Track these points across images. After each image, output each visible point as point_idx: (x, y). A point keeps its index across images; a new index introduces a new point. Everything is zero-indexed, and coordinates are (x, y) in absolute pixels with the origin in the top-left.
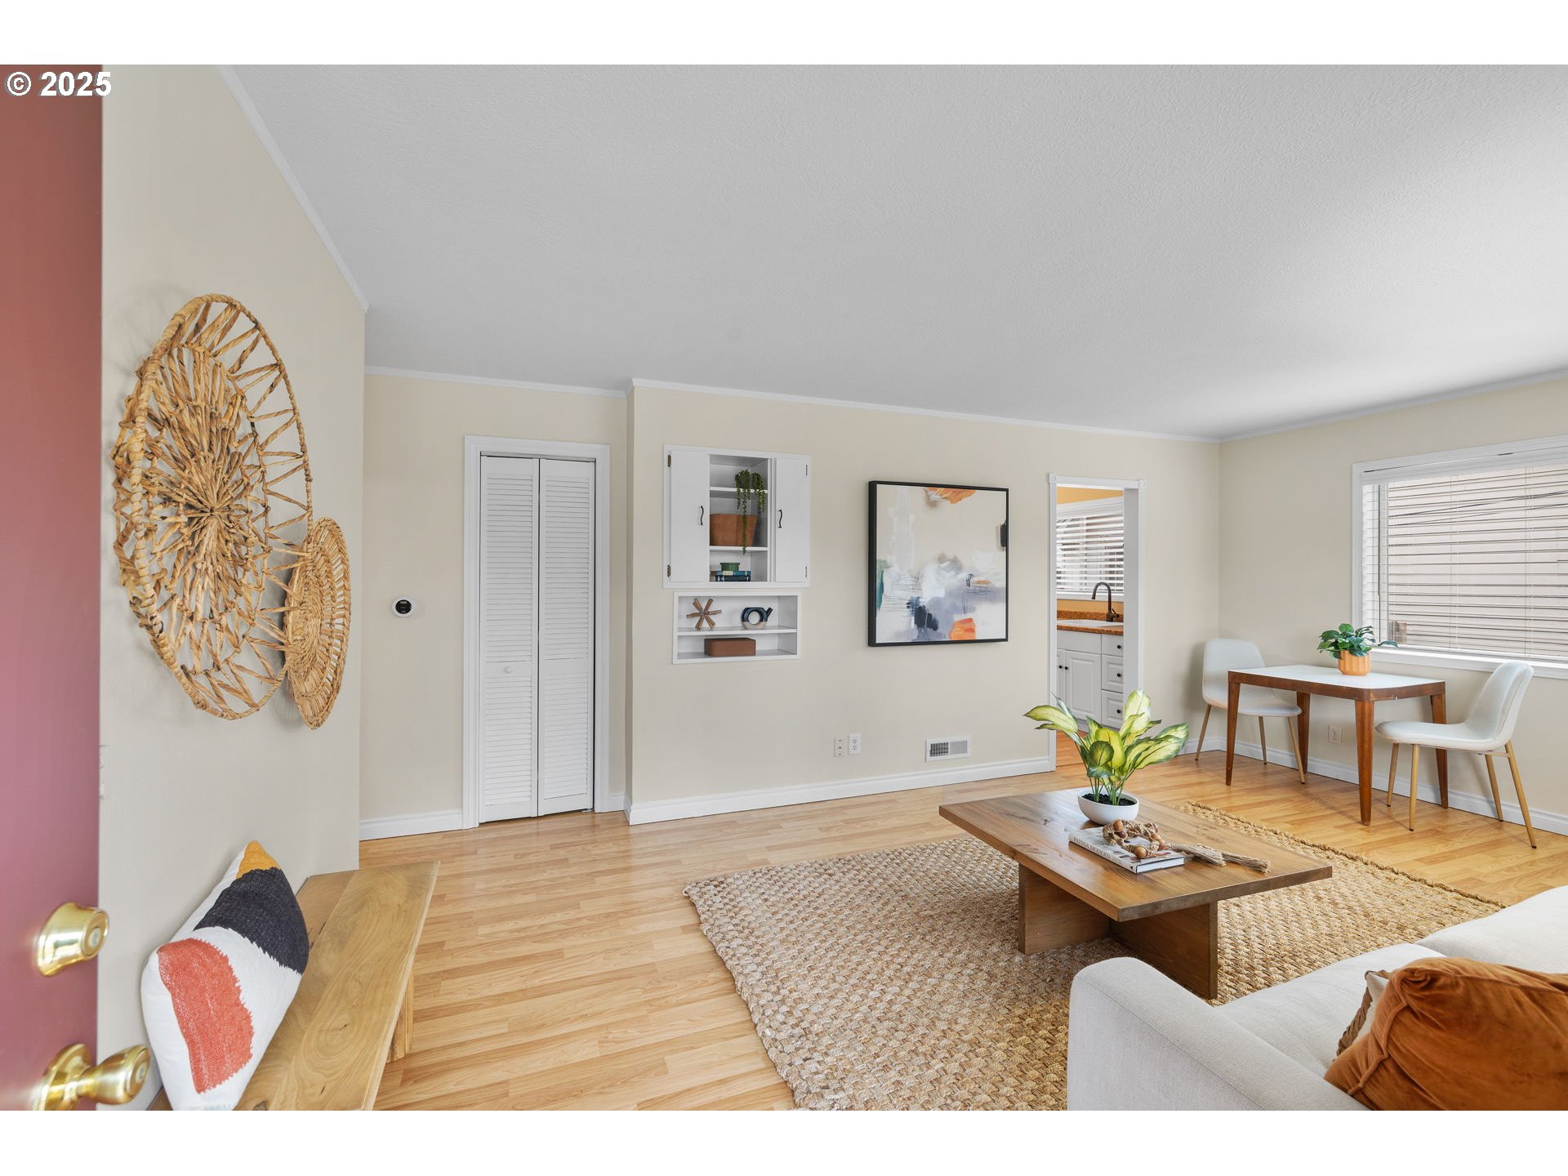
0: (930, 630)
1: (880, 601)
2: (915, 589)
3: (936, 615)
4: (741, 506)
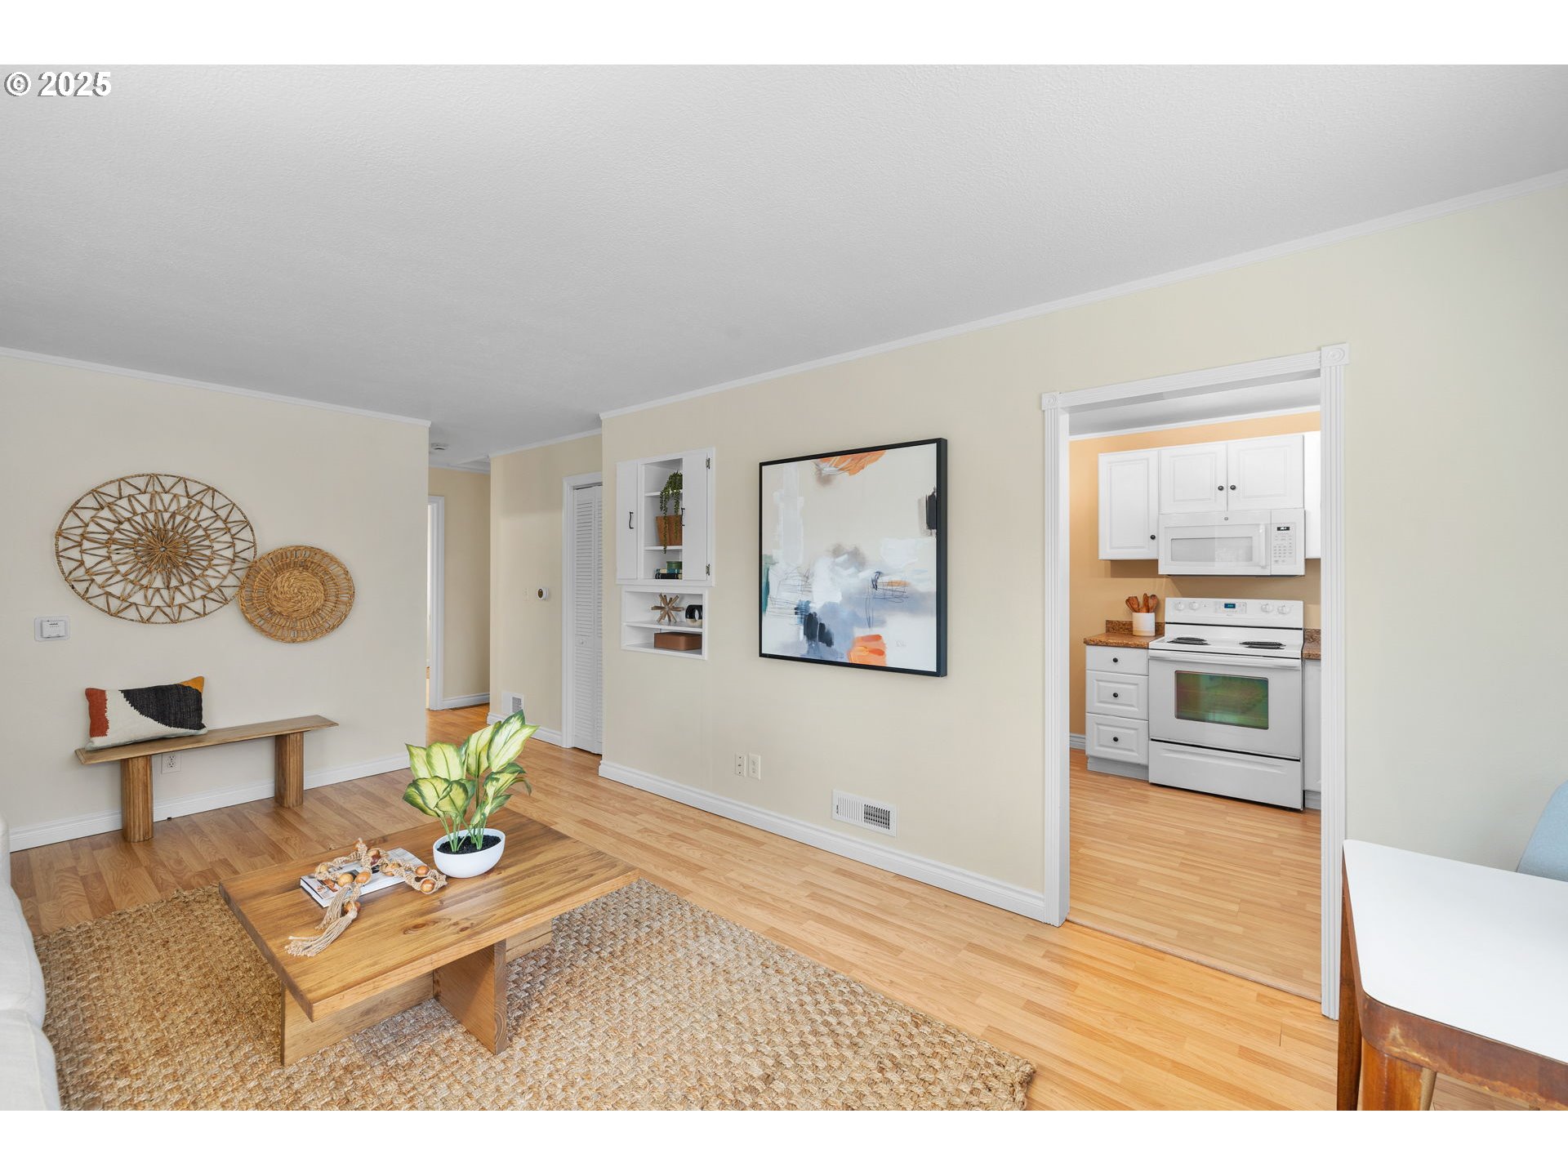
0: (822, 645)
1: (766, 605)
2: (804, 591)
3: (830, 625)
4: (663, 508)
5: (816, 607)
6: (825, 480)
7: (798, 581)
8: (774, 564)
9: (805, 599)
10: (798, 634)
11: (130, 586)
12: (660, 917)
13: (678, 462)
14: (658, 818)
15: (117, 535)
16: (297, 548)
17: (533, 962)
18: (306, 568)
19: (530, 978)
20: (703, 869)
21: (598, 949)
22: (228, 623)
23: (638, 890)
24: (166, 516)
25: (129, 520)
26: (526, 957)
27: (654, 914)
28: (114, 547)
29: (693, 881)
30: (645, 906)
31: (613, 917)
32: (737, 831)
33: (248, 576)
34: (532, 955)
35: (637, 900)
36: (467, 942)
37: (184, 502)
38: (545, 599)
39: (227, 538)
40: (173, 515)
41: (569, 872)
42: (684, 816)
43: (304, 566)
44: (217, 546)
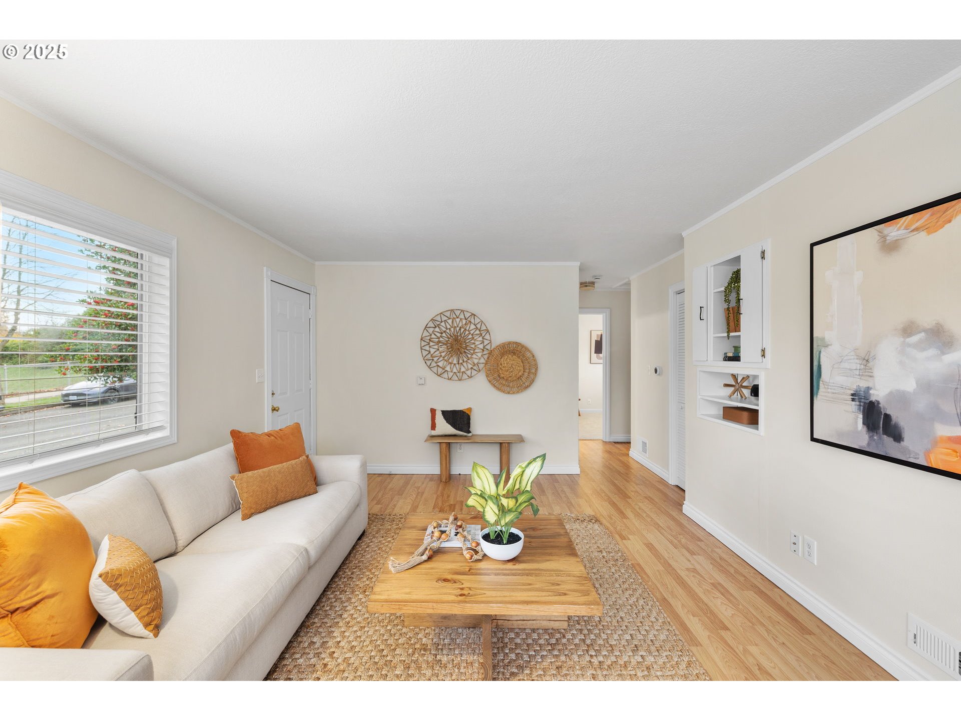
1: (818, 388)
2: (862, 375)
3: (898, 417)
4: (727, 301)
5: (879, 394)
6: (890, 247)
7: (855, 364)
8: (827, 346)
9: (863, 384)
10: (856, 423)
11: (445, 362)
12: (657, 653)
13: (738, 259)
14: (711, 563)
15: (441, 339)
16: (509, 343)
17: (547, 637)
18: (514, 354)
19: (538, 648)
20: (726, 628)
21: (594, 654)
22: (481, 382)
23: (654, 620)
24: (458, 329)
25: (445, 332)
26: (546, 630)
27: (653, 648)
28: (440, 344)
29: (709, 637)
30: (651, 636)
31: (621, 632)
32: (787, 608)
33: (488, 358)
34: (550, 631)
35: (647, 628)
36: (456, 605)
37: (464, 321)
38: (659, 375)
39: (481, 339)
40: (460, 329)
41: (553, 584)
42: (736, 571)
43: (514, 352)
44: (477, 343)
